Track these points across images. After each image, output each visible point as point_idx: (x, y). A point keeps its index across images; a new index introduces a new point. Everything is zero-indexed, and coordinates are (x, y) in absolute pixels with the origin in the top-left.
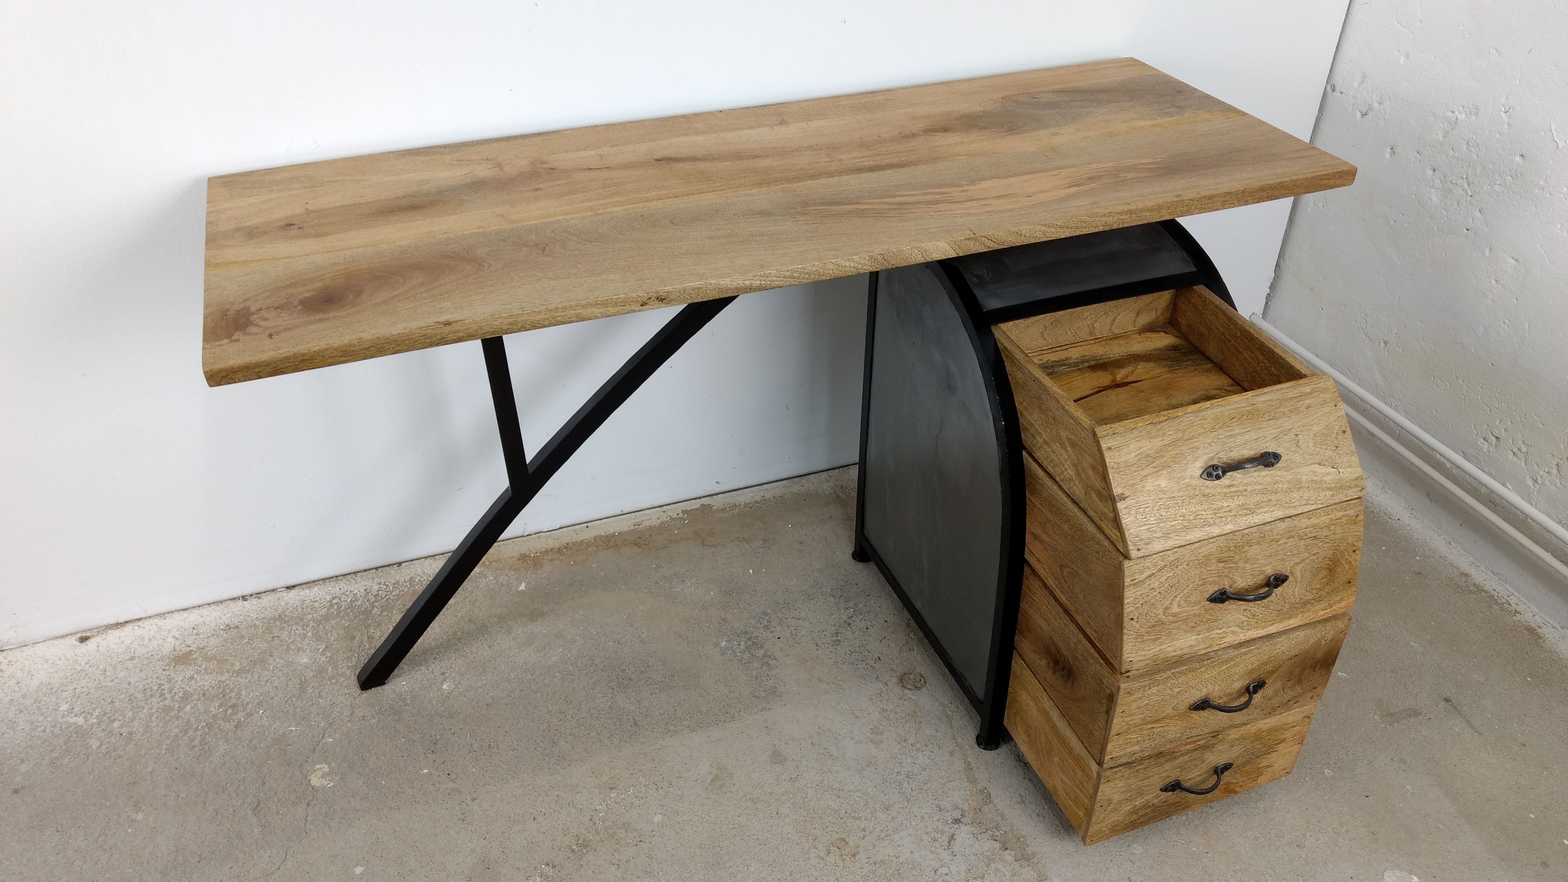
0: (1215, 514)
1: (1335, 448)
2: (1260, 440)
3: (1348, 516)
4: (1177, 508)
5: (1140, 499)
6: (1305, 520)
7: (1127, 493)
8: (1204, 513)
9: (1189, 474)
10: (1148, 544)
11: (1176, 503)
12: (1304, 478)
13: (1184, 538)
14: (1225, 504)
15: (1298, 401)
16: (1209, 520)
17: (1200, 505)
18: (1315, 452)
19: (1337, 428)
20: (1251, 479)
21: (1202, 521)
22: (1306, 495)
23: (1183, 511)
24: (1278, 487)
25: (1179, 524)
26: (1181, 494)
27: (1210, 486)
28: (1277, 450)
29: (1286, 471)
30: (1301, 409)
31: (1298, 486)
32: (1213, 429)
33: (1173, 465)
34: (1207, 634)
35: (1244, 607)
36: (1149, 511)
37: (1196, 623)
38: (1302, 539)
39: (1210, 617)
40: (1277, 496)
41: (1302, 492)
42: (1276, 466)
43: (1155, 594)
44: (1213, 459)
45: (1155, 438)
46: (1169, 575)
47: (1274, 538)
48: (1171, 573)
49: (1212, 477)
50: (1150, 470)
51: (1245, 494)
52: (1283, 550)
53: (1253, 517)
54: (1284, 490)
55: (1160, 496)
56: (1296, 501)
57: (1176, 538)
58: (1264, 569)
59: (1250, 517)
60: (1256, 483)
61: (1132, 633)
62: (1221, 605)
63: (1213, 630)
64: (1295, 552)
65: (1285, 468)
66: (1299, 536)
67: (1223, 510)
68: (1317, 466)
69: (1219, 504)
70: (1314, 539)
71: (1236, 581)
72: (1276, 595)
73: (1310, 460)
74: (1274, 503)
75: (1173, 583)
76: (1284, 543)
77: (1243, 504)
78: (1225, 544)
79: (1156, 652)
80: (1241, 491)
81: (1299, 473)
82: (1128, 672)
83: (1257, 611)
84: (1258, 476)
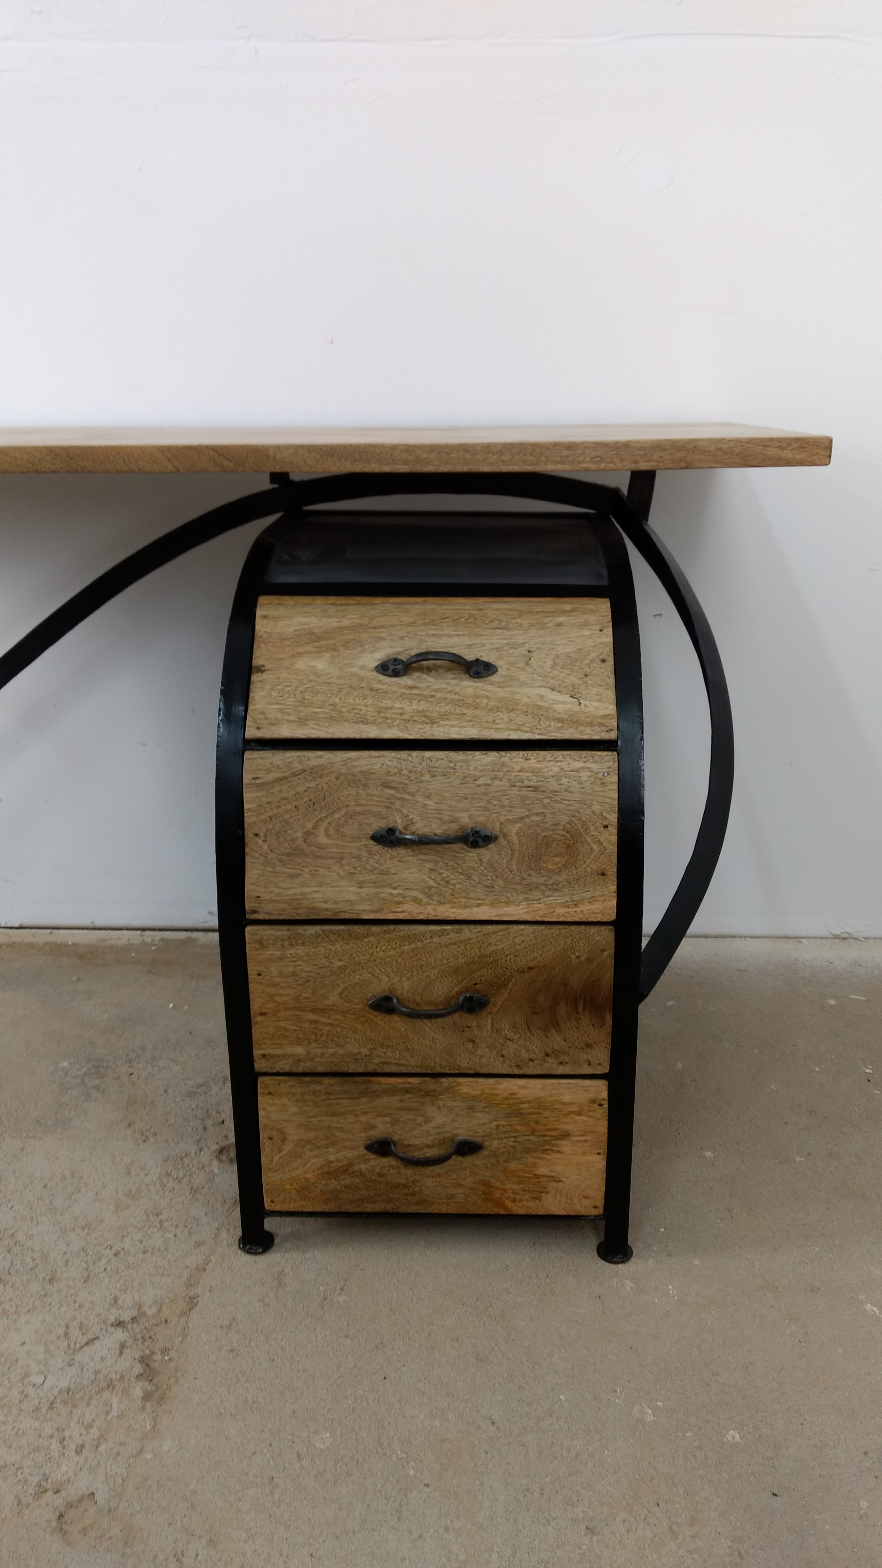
0: (379, 713)
1: (583, 676)
2: (474, 646)
3: (588, 769)
4: (329, 695)
5: (281, 675)
6: (519, 760)
7: (268, 666)
8: (363, 708)
9: (361, 663)
10: (272, 724)
11: (329, 690)
12: (525, 700)
13: (324, 729)
14: (398, 705)
15: (548, 616)
16: (368, 717)
17: (362, 699)
18: (551, 675)
19: (594, 655)
20: (445, 686)
21: (359, 716)
22: (520, 719)
23: (337, 700)
24: (481, 702)
25: (324, 713)
26: (341, 681)
27: (385, 682)
28: (495, 662)
29: (499, 687)
30: (547, 625)
31: (511, 707)
32: (413, 624)
33: (342, 649)
34: (374, 891)
35: (431, 865)
36: (288, 691)
37: (355, 868)
38: (515, 786)
39: (377, 866)
40: (476, 712)
41: (514, 715)
42: (486, 679)
43: (289, 807)
44: (398, 653)
45: (330, 617)
46: (309, 785)
47: (470, 773)
48: (313, 784)
49: (390, 672)
50: (309, 648)
51: (430, 700)
52: (485, 794)
53: (432, 727)
54: (489, 707)
55: (311, 678)
56: (502, 724)
57: (315, 727)
58: (457, 816)
59: (428, 727)
60: (450, 691)
61: (257, 855)
62: (394, 852)
63: (383, 886)
64: (506, 803)
65: (499, 682)
66: (509, 780)
67: (392, 711)
68: (549, 690)
69: (389, 703)
70: (534, 791)
71: (414, 821)
72: (481, 860)
73: (540, 682)
74: (469, 718)
75: (315, 797)
76: (486, 785)
77: (422, 711)
78: (395, 764)
79: (296, 894)
80: (426, 697)
81: (517, 693)
82: (255, 912)
83: (452, 877)
84: (456, 684)
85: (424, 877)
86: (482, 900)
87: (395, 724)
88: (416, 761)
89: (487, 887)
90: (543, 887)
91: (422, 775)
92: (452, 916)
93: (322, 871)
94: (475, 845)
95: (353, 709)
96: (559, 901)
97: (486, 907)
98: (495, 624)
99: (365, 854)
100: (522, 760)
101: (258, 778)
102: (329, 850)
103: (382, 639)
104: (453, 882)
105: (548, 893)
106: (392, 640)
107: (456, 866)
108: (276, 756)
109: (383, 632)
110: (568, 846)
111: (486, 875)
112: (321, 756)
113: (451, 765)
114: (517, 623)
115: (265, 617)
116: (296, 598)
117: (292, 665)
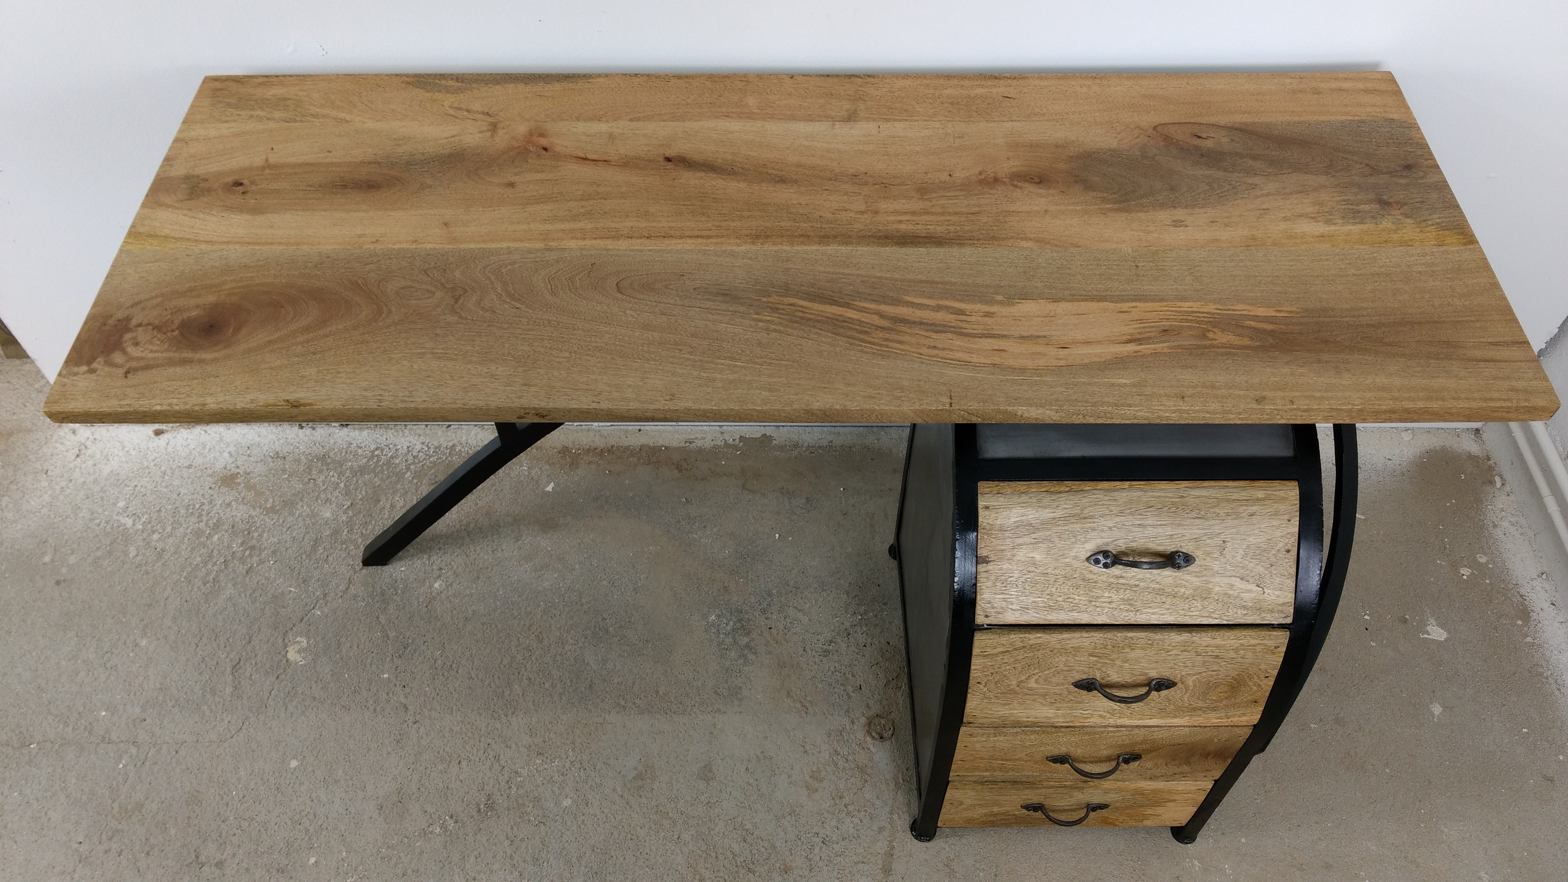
0: (1090, 601)
1: (1269, 566)
2: (1175, 537)
3: (1264, 644)
4: (1047, 585)
5: (1005, 567)
6: (1207, 638)
7: (992, 555)
8: (1077, 598)
9: (1074, 553)
10: (1000, 615)
11: (1047, 580)
12: (1217, 589)
13: (1045, 617)
14: (1106, 595)
15: (1242, 505)
16: (1081, 606)
17: (1075, 588)
18: (1242, 565)
19: (1279, 543)
20: (1148, 576)
21: (1073, 605)
22: (1212, 607)
23: (1054, 590)
24: (1179, 591)
25: (1044, 602)
26: (1057, 572)
27: (1095, 572)
28: (1193, 552)
29: (1196, 577)
30: (1241, 515)
31: (1204, 596)
32: (1121, 513)
33: (1057, 540)
34: (1068, 712)
36: (1011, 581)
37: (1056, 700)
38: (1200, 655)
39: (1073, 699)
40: (1174, 600)
41: (1207, 603)
42: (1185, 570)
43: (1008, 667)
44: (1107, 544)
45: (1046, 507)
46: (1028, 656)
47: (1164, 647)
48: (1031, 655)
49: (1100, 564)
50: (1026, 539)
51: (1135, 589)
52: (1174, 660)
53: (1135, 614)
54: (1185, 596)
55: (1030, 569)
56: (1197, 611)
57: (1035, 614)
58: (1147, 672)
59: (1132, 613)
60: (1153, 581)
61: (978, 694)
62: (1089, 693)
63: (1076, 709)
64: (1190, 665)
65: (1196, 573)
66: (1196, 651)
67: (1102, 600)
68: (1238, 580)
69: (1099, 593)
70: (1215, 658)
71: (1110, 675)
72: (1159, 695)
73: (1232, 572)
74: (1168, 607)
75: (1031, 663)
76: (1177, 654)
77: (1128, 600)
78: (1101, 642)
79: (1005, 714)
80: (1131, 586)
81: (1211, 582)
84: (1158, 574)
87: (1104, 611)
88: (1120, 640)
89: (1160, 709)
90: (1204, 708)
91: (1123, 648)
93: (1029, 702)
94: (1158, 689)
95: (1067, 599)
96: (1215, 718)
98: (1195, 513)
99: (1066, 694)
100: (1209, 639)
101: (985, 651)
102: (1036, 691)
103: (1093, 529)
106: (1102, 530)
109: (1094, 522)
110: (1232, 687)
111: (1161, 702)
112: (1042, 637)
113: (1149, 642)
114: (1215, 512)
115: (987, 508)
116: (1012, 484)
117: (1013, 556)
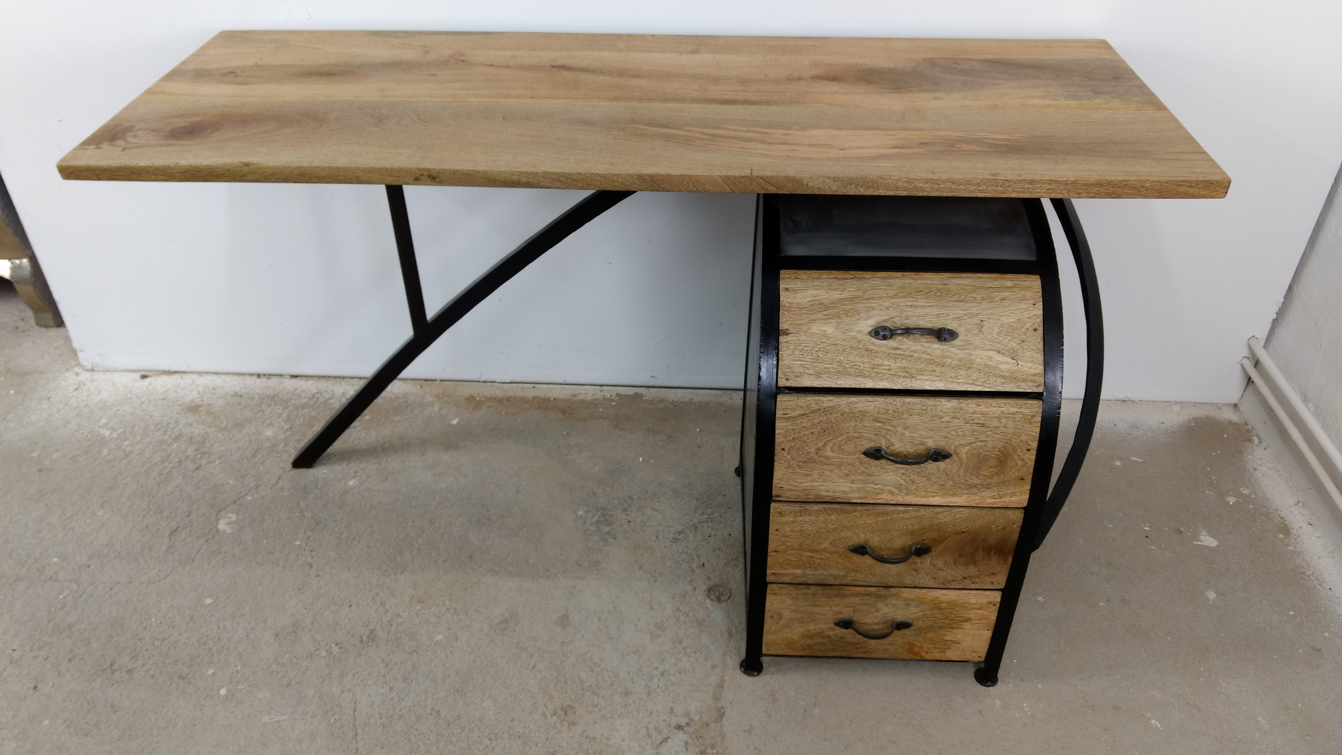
0: (873, 368)
1: (1020, 342)
2: (941, 316)
3: (1021, 413)
4: (837, 354)
5: (802, 338)
7: (791, 330)
8: (862, 365)
9: (859, 329)
10: (798, 377)
11: (837, 350)
12: (978, 360)
13: (834, 381)
14: (886, 363)
15: (995, 292)
16: (865, 372)
17: (860, 357)
18: (997, 340)
19: (1029, 324)
20: (920, 348)
21: (858, 371)
22: (975, 376)
23: (842, 358)
24: (947, 361)
25: (833, 368)
26: (845, 343)
27: (876, 344)
28: (957, 329)
29: (960, 349)
30: (994, 299)
31: (968, 366)
32: (896, 296)
33: (843, 316)
34: (861, 486)
35: (903, 471)
36: (807, 350)
37: (850, 472)
38: (968, 423)
39: (865, 470)
40: (943, 369)
41: (970, 372)
42: (950, 343)
43: (807, 432)
44: (885, 321)
45: (835, 290)
46: (822, 419)
47: (937, 414)
48: (825, 418)
49: (880, 336)
50: (820, 316)
51: (910, 359)
52: (946, 427)
53: (911, 381)
54: (952, 365)
55: (823, 340)
56: (962, 379)
57: (827, 379)
58: (925, 441)
59: (908, 380)
60: (924, 352)
61: (783, 462)
62: (877, 462)
63: (868, 483)
64: (961, 433)
65: (959, 346)
66: (964, 419)
67: (883, 367)
68: (996, 353)
69: (880, 361)
70: (982, 427)
71: (894, 443)
72: (938, 469)
73: (990, 346)
74: (938, 374)
75: (825, 427)
76: (948, 422)
77: (904, 368)
78: (884, 407)
79: (808, 486)
80: (907, 356)
81: (973, 355)
82: (779, 496)
83: (917, 478)
84: (928, 347)
85: (898, 478)
86: (936, 493)
87: (885, 377)
88: (899, 404)
89: (940, 485)
90: (979, 486)
91: (902, 414)
92: (914, 502)
93: (827, 473)
94: (936, 460)
95: (854, 366)
96: (990, 495)
97: (939, 498)
98: (956, 298)
99: (858, 463)
100: (974, 406)
101: (787, 414)
102: (832, 460)
103: (873, 309)
104: (918, 482)
105: (983, 490)
106: (881, 309)
107: (921, 472)
108: (800, 400)
109: (874, 303)
110: (1001, 461)
111: (941, 478)
112: (832, 401)
113: (924, 408)
114: (972, 297)
115: (787, 289)
116: (808, 272)
117: (808, 329)
